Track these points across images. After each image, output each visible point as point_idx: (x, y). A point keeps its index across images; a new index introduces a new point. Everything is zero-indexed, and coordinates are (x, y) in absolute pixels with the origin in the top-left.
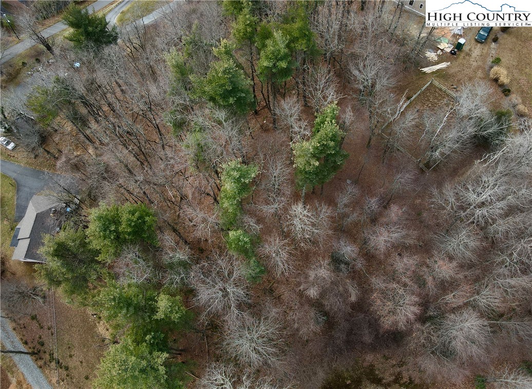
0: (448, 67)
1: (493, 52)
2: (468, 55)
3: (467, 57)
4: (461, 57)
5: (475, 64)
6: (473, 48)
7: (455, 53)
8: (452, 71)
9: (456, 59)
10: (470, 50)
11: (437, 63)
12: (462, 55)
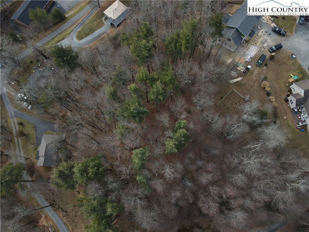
0: (242, 80)
1: (264, 72)
2: (252, 73)
3: (251, 75)
4: (248, 74)
5: (255, 78)
6: (254, 69)
7: (246, 72)
8: (243, 82)
9: (245, 76)
10: (253, 70)
11: (237, 78)
12: (249, 73)
